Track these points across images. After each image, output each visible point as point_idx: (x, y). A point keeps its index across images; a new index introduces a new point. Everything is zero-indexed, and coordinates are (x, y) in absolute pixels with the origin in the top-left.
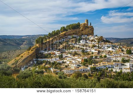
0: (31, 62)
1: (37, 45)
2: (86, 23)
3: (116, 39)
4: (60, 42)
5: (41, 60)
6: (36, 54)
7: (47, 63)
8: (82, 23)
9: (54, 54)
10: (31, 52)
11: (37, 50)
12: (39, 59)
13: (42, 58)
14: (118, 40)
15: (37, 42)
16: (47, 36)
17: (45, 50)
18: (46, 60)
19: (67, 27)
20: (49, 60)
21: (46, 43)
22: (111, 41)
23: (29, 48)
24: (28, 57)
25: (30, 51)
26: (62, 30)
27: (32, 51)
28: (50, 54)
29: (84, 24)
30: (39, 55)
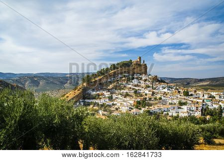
0: (78, 104)
1: (85, 84)
2: (138, 60)
3: (170, 78)
6: (83, 95)
7: (95, 105)
8: (134, 61)
9: (103, 94)
10: (77, 92)
11: (85, 90)
12: (87, 101)
13: (89, 99)
14: (173, 80)
17: (93, 90)
18: (94, 101)
19: (118, 64)
20: (97, 102)
22: (166, 81)
23: (76, 88)
24: (74, 97)
27: (78, 90)
28: (98, 95)
29: (137, 62)
30: (86, 95)
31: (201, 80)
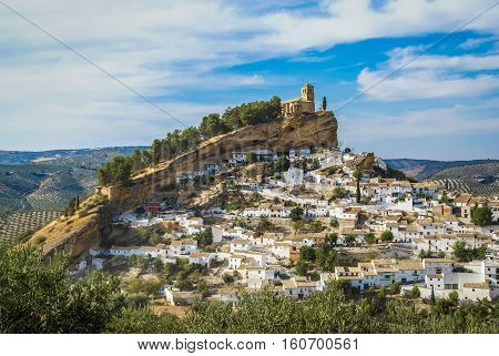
0: (82, 265)
1: (106, 191)
2: (304, 97)
3: (421, 162)
4: (197, 180)
5: (121, 252)
6: (101, 230)
7: (146, 267)
8: (288, 101)
9: (176, 227)
10: (79, 222)
11: (107, 212)
12: (116, 252)
13: (124, 245)
14: (431, 168)
15: (106, 178)
16: (146, 153)
17: (140, 212)
18: (144, 252)
19: (228, 114)
20: (154, 254)
21: (141, 181)
22: (408, 173)
23: (72, 205)
24: (67, 241)
25: (76, 216)
26: (209, 127)
27: (83, 215)
28: (160, 230)
29: (299, 105)
30: (115, 233)
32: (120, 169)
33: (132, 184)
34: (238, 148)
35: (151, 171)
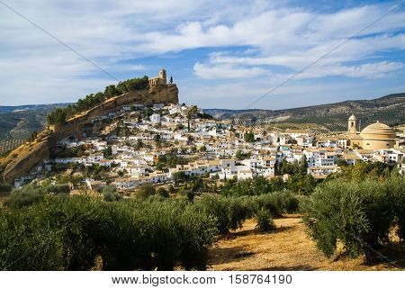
0: (39, 168)
1: (52, 128)
2: (161, 76)
3: (223, 110)
4: (104, 121)
5: (62, 161)
6: (50, 150)
7: (76, 169)
8: (152, 78)
9: (92, 146)
10: (36, 145)
11: (52, 139)
12: (58, 161)
13: (63, 157)
14: (228, 114)
15: (52, 121)
16: (74, 107)
17: (72, 139)
18: (75, 160)
19: (120, 85)
20: (80, 162)
21: (72, 122)
22: (217, 116)
23: (33, 136)
24: (30, 156)
25: (35, 142)
26: (109, 92)
27: (39, 141)
28: (83, 148)
29: (159, 80)
30: (57, 151)
31: (277, 113)
32: (60, 115)
33: (67, 123)
34: (126, 103)
35: (77, 116)
